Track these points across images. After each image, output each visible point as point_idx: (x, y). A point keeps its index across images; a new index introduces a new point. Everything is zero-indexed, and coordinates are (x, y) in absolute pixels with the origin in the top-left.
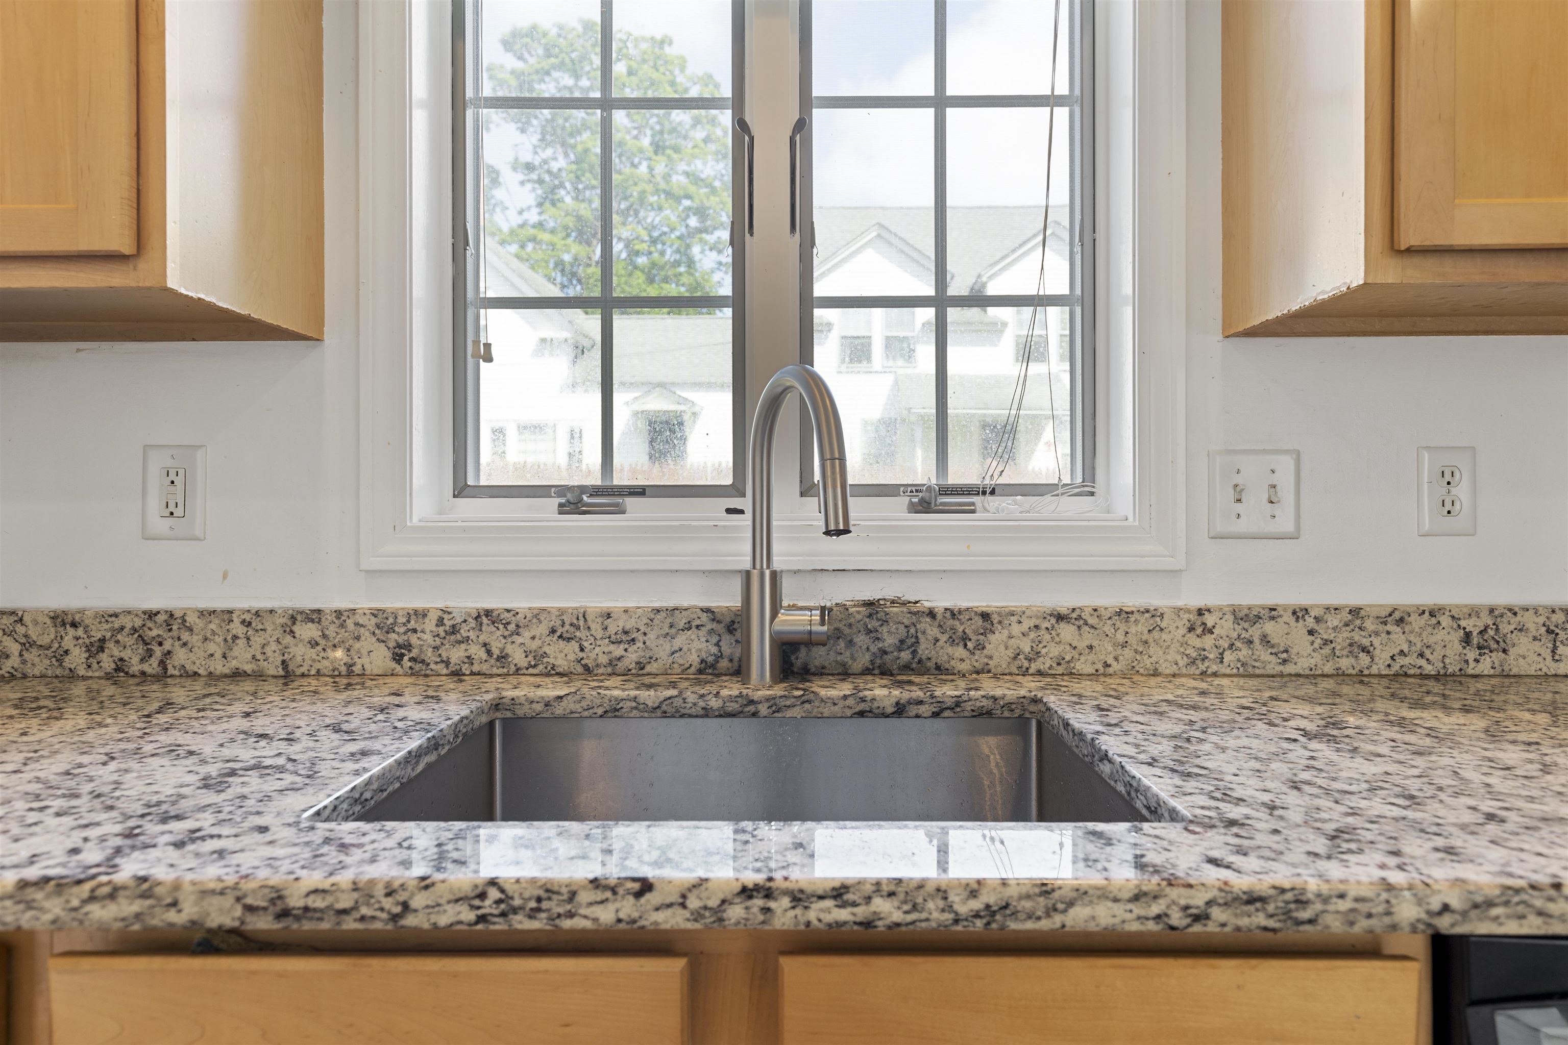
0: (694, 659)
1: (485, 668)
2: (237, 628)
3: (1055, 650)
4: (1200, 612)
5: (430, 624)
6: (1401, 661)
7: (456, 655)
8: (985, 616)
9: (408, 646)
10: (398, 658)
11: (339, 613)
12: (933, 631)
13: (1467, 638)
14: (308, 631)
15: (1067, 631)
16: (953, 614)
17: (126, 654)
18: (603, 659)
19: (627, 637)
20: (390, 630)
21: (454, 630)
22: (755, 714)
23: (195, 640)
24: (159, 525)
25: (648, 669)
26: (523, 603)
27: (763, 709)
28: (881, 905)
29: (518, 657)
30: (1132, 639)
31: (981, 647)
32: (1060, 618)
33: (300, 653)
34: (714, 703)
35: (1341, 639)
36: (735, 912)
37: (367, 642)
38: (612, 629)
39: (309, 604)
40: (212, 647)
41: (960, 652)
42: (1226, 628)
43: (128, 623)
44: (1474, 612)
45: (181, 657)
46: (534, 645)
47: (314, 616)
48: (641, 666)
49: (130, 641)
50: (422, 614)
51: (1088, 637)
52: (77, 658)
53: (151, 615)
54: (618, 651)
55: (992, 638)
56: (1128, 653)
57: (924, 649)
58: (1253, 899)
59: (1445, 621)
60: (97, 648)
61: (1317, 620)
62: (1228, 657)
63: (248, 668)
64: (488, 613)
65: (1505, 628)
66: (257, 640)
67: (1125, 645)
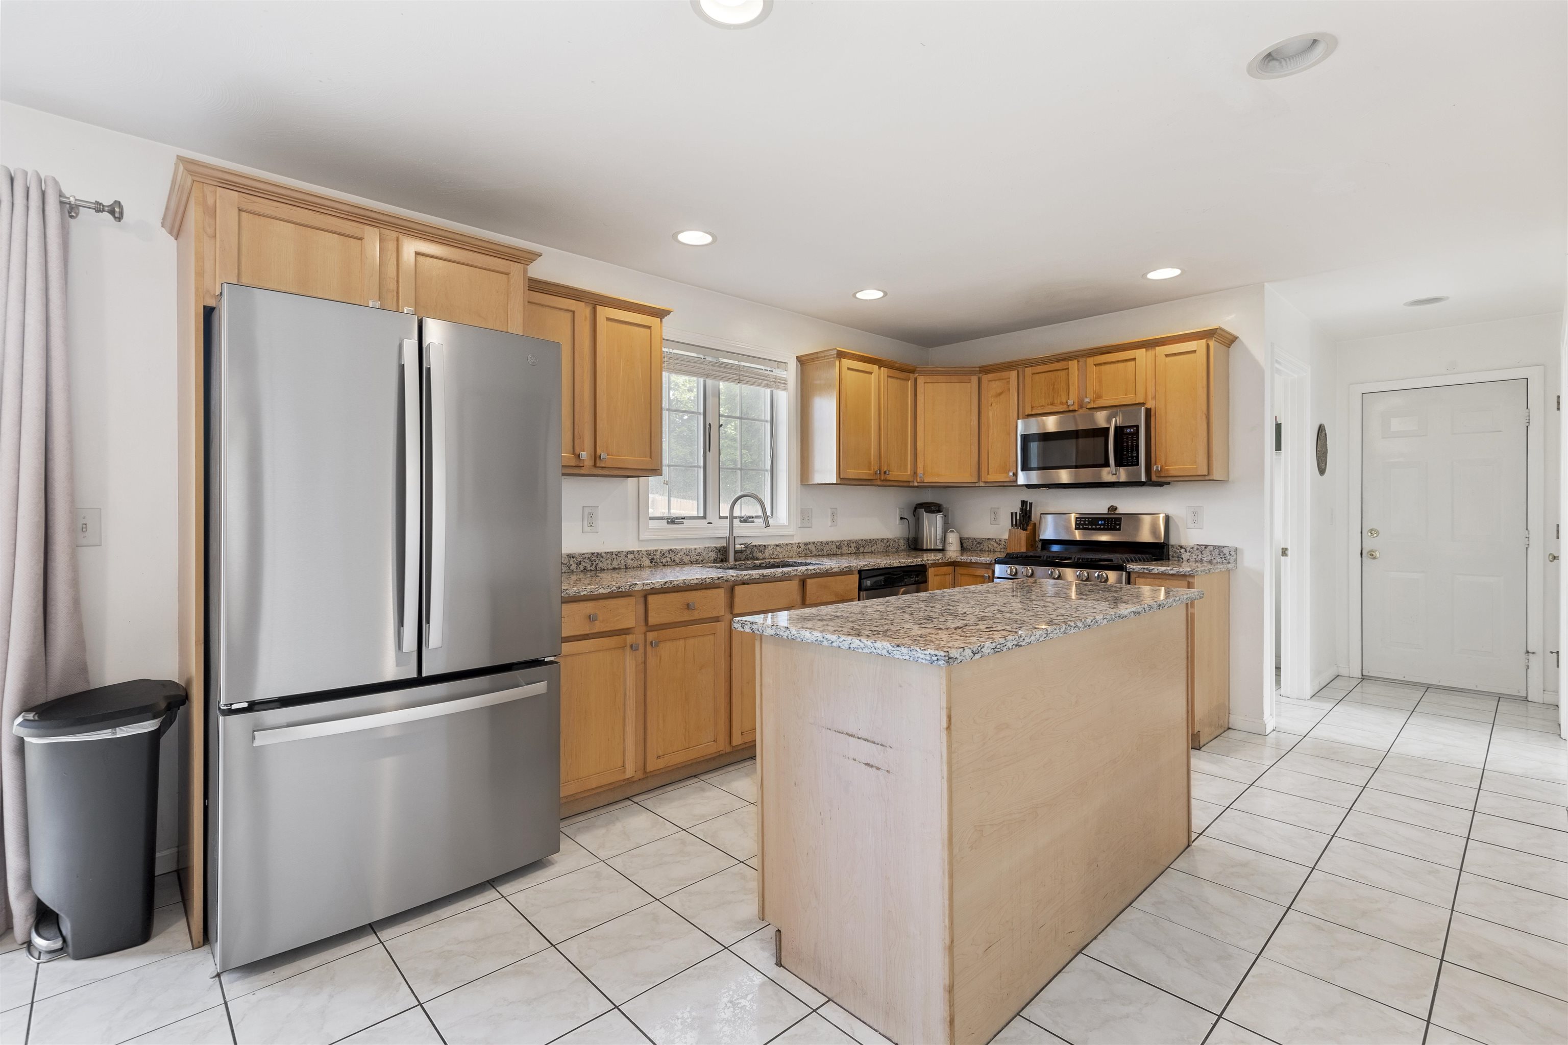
0: (712, 559)
1: (670, 564)
2: (614, 556)
3: (776, 553)
4: (799, 543)
5: (659, 553)
6: (828, 552)
7: (664, 561)
8: (765, 546)
9: (654, 559)
10: (651, 562)
11: (638, 551)
12: (756, 550)
13: (837, 547)
14: (631, 556)
15: (778, 548)
16: (759, 546)
17: (586, 565)
18: (695, 560)
19: (699, 554)
20: (650, 555)
21: (664, 554)
23: (604, 560)
24: (587, 529)
25: (704, 562)
26: (678, 547)
28: (818, 570)
29: (678, 561)
30: (789, 550)
31: (764, 553)
32: (777, 546)
33: (629, 562)
35: (819, 548)
37: (645, 559)
38: (697, 552)
39: (631, 549)
40: (608, 562)
41: (760, 554)
42: (803, 547)
43: (587, 556)
44: (838, 542)
45: (600, 565)
46: (680, 557)
47: (632, 552)
48: (702, 561)
49: (588, 561)
50: (657, 551)
51: (782, 550)
52: (574, 566)
53: (593, 554)
54: (698, 558)
55: (766, 551)
56: (788, 553)
57: (754, 554)
58: (847, 567)
59: (834, 543)
60: (579, 564)
61: (816, 544)
62: (803, 553)
63: (617, 567)
64: (671, 550)
65: (842, 544)
66: (619, 559)
67: (787, 551)
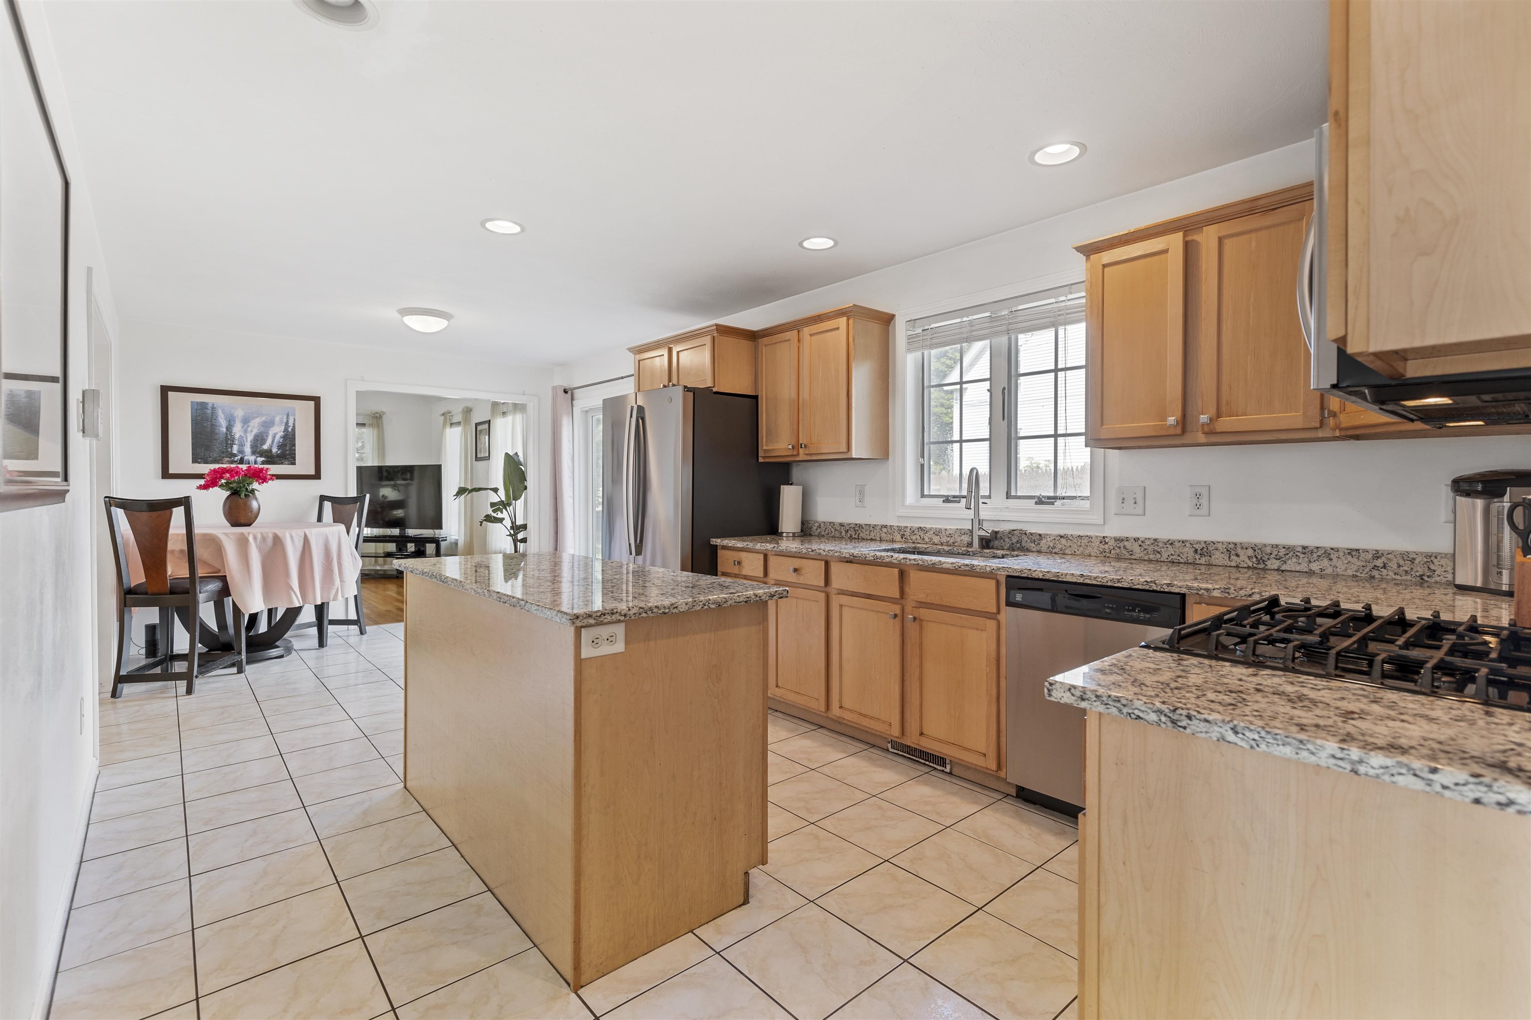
0: (966, 542)
1: (919, 542)
2: (872, 529)
3: (1060, 546)
4: (1104, 537)
5: (908, 530)
6: (1171, 557)
7: (914, 538)
8: (1040, 535)
9: (904, 535)
10: (902, 538)
11: (891, 526)
12: (1026, 539)
13: (1196, 551)
14: (884, 530)
15: (1063, 541)
16: (1031, 534)
17: (852, 533)
18: (945, 541)
19: (950, 536)
20: (901, 531)
21: (913, 532)
22: (969, 555)
23: (864, 531)
24: (859, 504)
25: (955, 544)
26: (928, 526)
27: (971, 554)
29: (927, 540)
30: (1082, 544)
31: (1039, 544)
32: (1061, 537)
33: (883, 535)
34: (960, 551)
35: (1150, 549)
36: (902, 561)
37: (896, 533)
38: (947, 533)
39: (885, 524)
40: (867, 533)
41: (1033, 545)
42: (1112, 543)
43: (853, 526)
44: (1199, 542)
45: (861, 534)
46: (930, 536)
47: (886, 526)
48: (954, 543)
49: (852, 530)
50: (907, 527)
51: (1070, 543)
52: (844, 533)
53: (856, 524)
54: (948, 539)
55: (1042, 542)
56: (1081, 549)
57: (1023, 544)
59: (1188, 545)
60: (847, 531)
61: (1142, 542)
62: (1113, 552)
63: (873, 538)
64: (920, 528)
65: (1210, 548)
66: (875, 531)
67: (1080, 546)
